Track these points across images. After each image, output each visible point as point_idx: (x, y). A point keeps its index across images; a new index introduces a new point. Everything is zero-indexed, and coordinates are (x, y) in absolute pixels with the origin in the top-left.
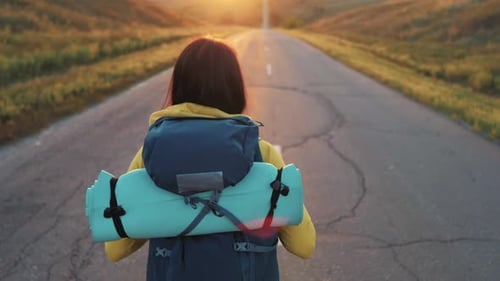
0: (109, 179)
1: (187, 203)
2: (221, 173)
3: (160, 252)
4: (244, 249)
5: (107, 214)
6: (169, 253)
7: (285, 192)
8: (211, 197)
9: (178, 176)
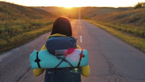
0: (36, 52)
1: (57, 58)
2: (67, 50)
3: (49, 73)
4: (72, 72)
5: (36, 61)
6: (51, 73)
7: (84, 56)
8: (64, 57)
9: (56, 50)
